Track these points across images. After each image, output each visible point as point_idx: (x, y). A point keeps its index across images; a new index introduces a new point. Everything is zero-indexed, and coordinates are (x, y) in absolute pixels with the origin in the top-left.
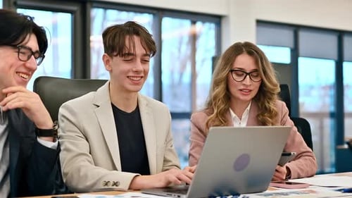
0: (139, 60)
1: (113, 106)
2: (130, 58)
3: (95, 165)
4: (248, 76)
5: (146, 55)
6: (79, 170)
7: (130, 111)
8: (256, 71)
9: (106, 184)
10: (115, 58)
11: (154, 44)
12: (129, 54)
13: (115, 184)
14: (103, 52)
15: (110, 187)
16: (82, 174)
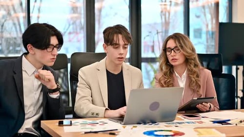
0: (121, 47)
1: (107, 70)
2: (117, 46)
3: (93, 104)
4: (173, 51)
5: (125, 44)
6: (80, 106)
7: (116, 73)
8: (176, 47)
9: (93, 114)
10: (109, 46)
11: (130, 38)
12: (116, 44)
13: (97, 114)
14: (103, 43)
15: (95, 116)
16: (81, 108)
